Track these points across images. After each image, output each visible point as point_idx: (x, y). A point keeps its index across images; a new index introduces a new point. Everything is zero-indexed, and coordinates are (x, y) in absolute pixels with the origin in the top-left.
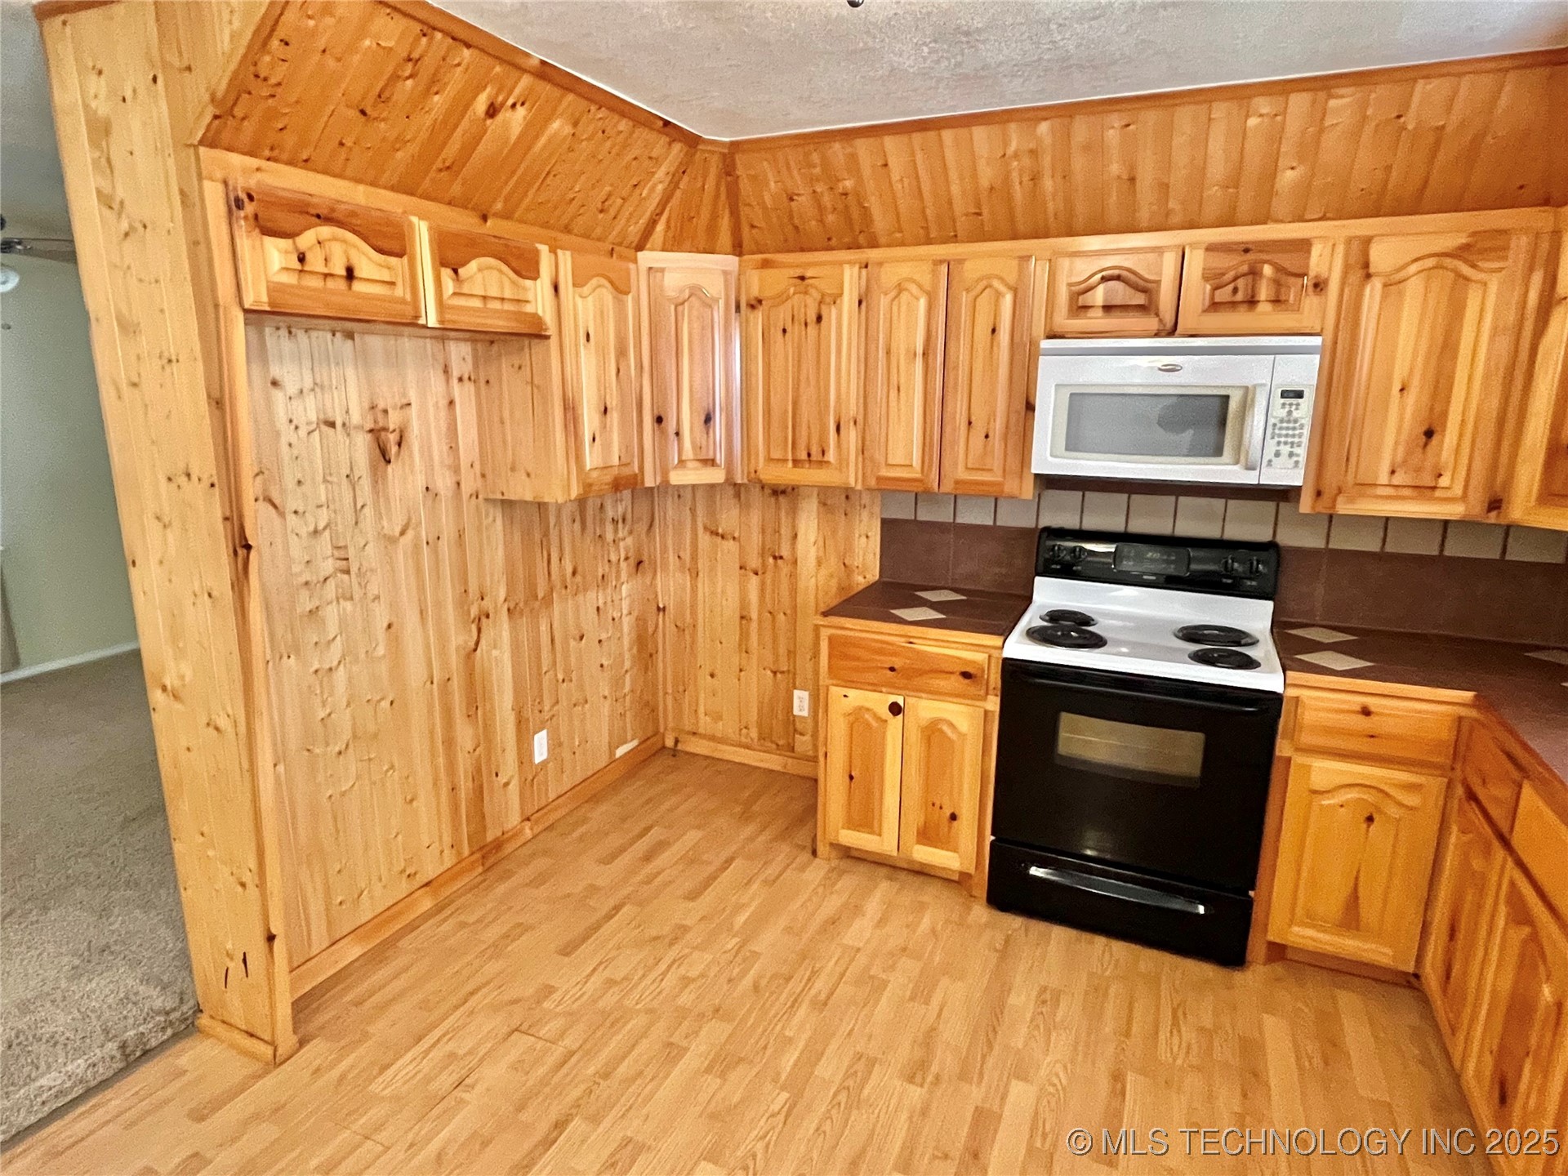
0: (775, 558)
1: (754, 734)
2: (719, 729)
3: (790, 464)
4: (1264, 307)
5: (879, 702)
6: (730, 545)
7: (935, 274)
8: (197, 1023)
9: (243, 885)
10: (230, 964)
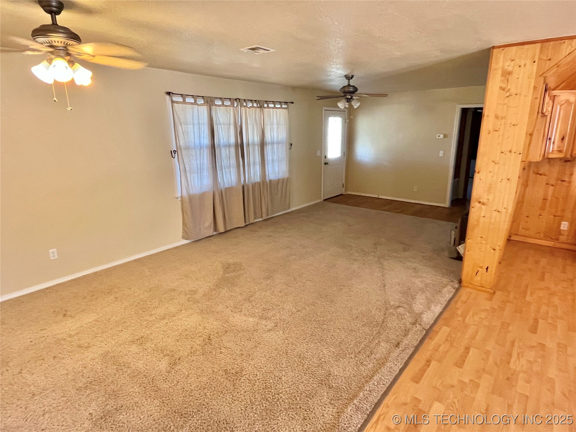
0: (562, 181)
1: (542, 234)
6: (543, 177)
8: (461, 284)
9: (494, 250)
10: (480, 269)
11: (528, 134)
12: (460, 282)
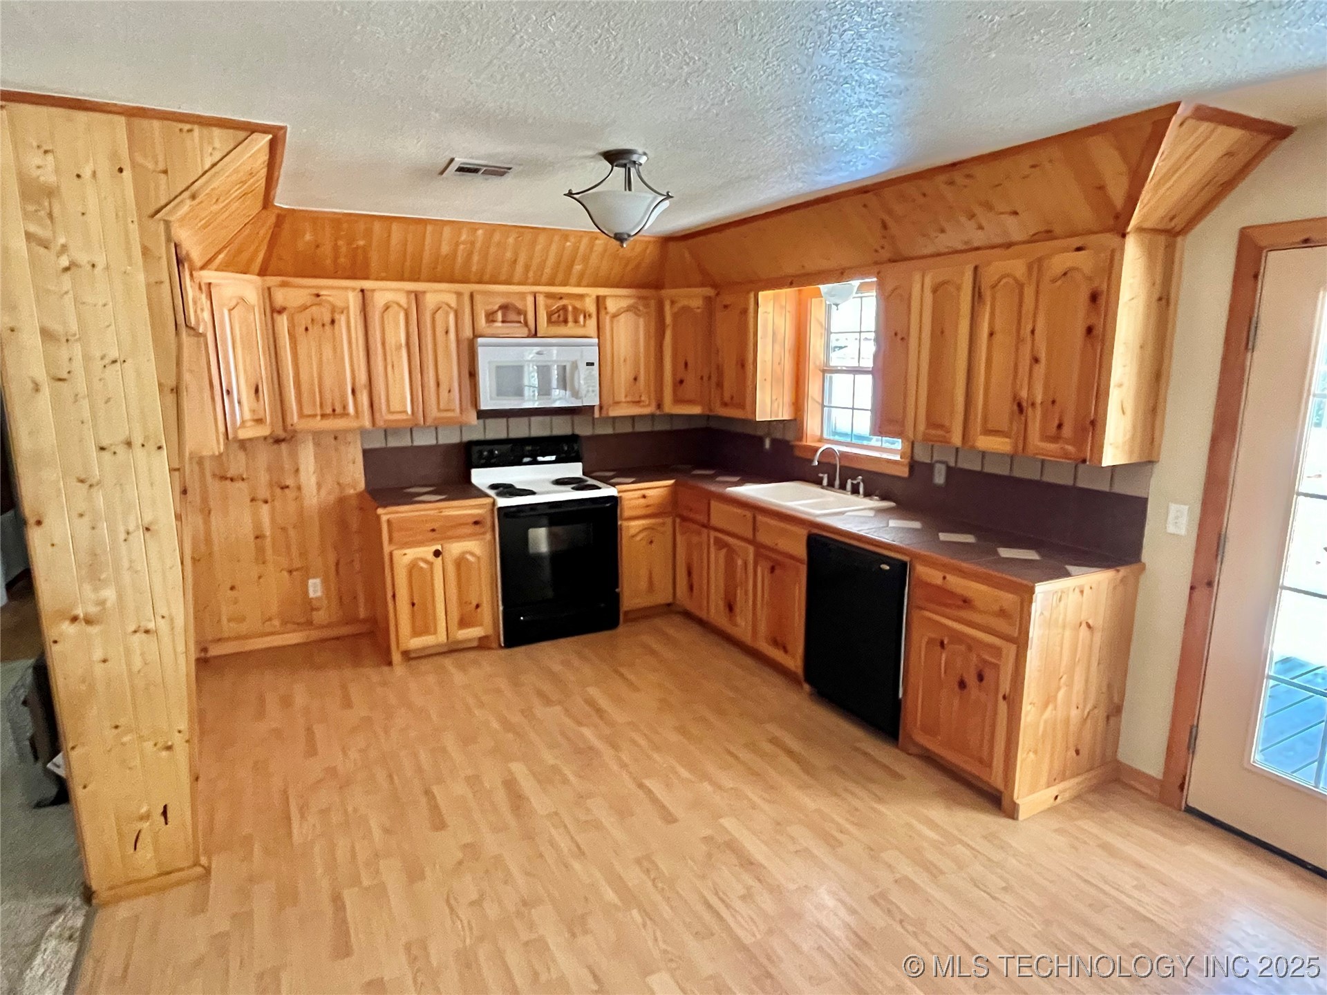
0: (282, 488)
1: (276, 622)
2: (243, 628)
3: (319, 418)
4: (571, 324)
5: (426, 551)
6: (239, 484)
7: (408, 298)
8: (94, 902)
9: (169, 748)
10: (145, 825)
11: (167, 390)
12: (88, 895)
